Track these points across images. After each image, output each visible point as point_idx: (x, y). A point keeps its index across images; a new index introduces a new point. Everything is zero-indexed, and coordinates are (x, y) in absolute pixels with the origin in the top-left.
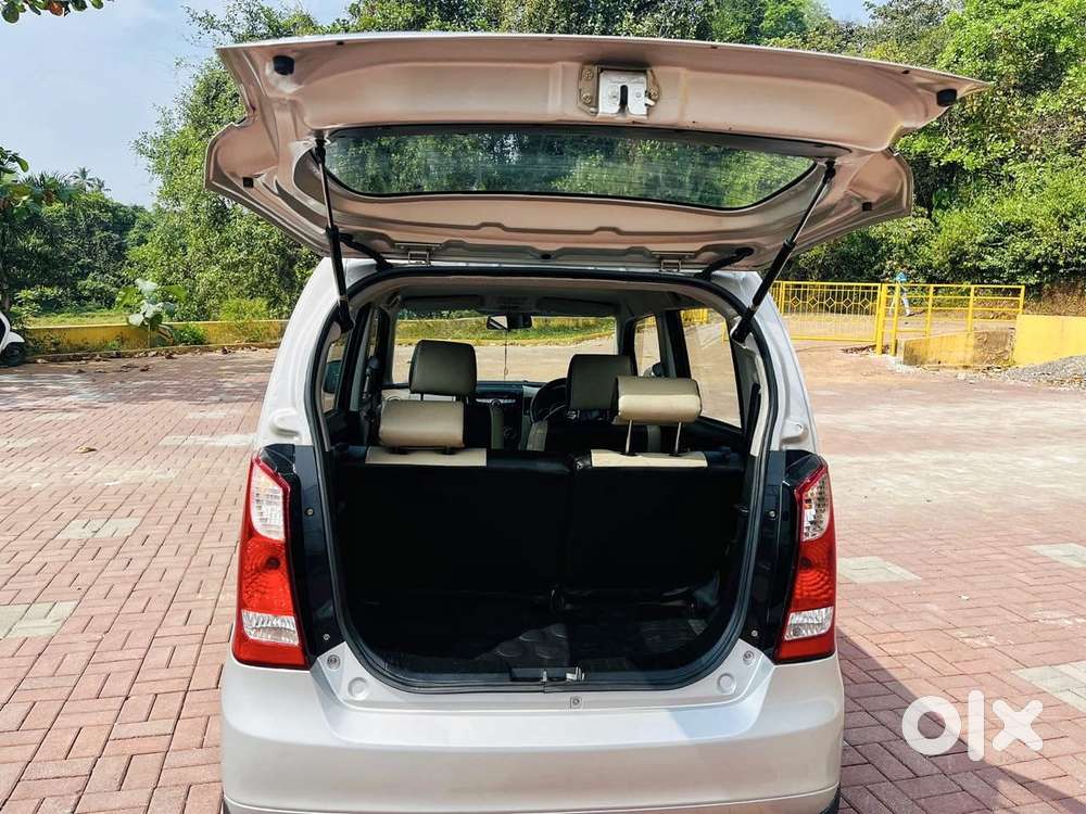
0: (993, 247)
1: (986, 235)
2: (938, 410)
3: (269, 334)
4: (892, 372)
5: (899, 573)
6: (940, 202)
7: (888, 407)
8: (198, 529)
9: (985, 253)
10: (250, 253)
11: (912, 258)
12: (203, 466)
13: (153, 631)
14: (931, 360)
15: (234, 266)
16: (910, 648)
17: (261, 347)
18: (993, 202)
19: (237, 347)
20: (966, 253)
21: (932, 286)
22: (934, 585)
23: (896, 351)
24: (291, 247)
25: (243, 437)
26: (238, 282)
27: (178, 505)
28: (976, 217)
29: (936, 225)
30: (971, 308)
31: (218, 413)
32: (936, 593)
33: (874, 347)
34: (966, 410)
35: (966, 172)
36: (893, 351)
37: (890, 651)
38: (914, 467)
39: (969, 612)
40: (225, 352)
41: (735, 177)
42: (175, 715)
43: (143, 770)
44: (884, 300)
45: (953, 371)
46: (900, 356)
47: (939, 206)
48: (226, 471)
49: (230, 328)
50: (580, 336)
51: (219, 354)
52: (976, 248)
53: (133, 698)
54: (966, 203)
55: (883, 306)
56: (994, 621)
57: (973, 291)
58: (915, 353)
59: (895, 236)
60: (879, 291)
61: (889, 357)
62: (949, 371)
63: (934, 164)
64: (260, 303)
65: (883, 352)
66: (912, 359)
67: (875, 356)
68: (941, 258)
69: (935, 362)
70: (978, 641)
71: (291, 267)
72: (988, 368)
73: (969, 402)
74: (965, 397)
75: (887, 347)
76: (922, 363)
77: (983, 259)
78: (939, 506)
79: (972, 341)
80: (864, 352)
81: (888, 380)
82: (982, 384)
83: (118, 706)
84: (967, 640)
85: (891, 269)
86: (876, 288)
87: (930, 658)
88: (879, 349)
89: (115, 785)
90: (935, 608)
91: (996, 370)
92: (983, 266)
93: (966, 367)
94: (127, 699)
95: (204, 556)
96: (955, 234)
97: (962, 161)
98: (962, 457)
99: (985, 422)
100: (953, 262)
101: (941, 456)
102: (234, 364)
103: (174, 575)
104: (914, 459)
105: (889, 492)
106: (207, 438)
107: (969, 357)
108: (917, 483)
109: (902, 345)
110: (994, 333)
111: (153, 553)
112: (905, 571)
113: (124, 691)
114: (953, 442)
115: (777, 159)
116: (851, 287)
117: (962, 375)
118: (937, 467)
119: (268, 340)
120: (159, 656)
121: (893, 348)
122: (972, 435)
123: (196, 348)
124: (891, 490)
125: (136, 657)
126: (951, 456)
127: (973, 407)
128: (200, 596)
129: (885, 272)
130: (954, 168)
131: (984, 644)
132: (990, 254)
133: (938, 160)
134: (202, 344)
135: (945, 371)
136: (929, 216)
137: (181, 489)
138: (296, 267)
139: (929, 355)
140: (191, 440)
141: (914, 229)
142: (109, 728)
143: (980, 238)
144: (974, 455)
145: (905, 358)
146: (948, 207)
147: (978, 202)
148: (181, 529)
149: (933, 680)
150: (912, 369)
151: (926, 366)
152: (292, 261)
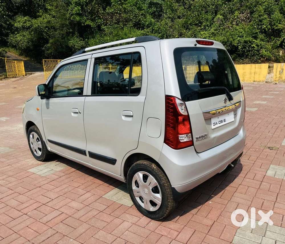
35: (92, 28)
63: (83, 25)
97: (91, 25)
130: (89, 26)
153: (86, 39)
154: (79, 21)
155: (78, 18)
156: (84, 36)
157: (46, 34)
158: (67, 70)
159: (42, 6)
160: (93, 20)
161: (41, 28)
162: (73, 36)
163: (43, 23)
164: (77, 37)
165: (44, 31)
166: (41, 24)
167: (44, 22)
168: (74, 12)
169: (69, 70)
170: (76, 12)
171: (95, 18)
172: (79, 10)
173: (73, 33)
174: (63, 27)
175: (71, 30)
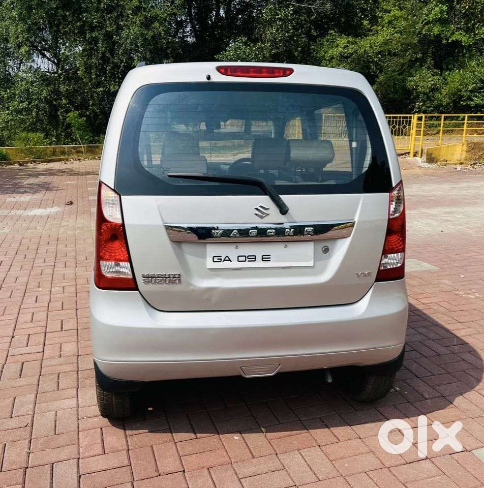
0: (478, 92)
1: (474, 85)
2: (446, 186)
3: (46, 154)
4: (420, 167)
5: (427, 266)
6: (447, 66)
7: (418, 185)
8: (30, 256)
9: (474, 96)
10: (30, 103)
11: (432, 101)
12: (23, 226)
13: (18, 306)
14: (441, 160)
15: (19, 112)
16: (434, 300)
17: (42, 162)
18: (478, 65)
19: (27, 162)
20: (462, 97)
21: (443, 115)
22: (446, 271)
23: (422, 155)
24: (56, 100)
25: (44, 210)
26: (23, 121)
27: (15, 245)
28: (469, 74)
29: (446, 80)
30: (465, 128)
31: (26, 198)
32: (446, 275)
33: (409, 153)
34: (461, 186)
35: (463, 47)
36: (420, 156)
37: (423, 302)
38: (432, 215)
39: (465, 283)
40: (20, 165)
41: (326, 52)
42: (43, 344)
43: (31, 369)
44: (415, 125)
45: (454, 166)
46: (424, 158)
47: (448, 69)
48: (38, 228)
49: (22, 151)
50: (236, 152)
51: (17, 166)
52: (469, 93)
53: (16, 337)
54: (462, 66)
55: (415, 129)
56: (478, 286)
57: (466, 117)
58: (432, 156)
59: (421, 87)
60: (412, 119)
61: (418, 159)
62: (452, 166)
63: (444, 42)
64: (40, 135)
65: (415, 156)
66: (431, 159)
67: (410, 158)
68: (448, 100)
69: (443, 161)
70: (469, 296)
71: (56, 112)
72: (474, 164)
73: (463, 182)
74: (462, 179)
75: (417, 153)
76: (436, 162)
77: (472, 100)
78: (448, 234)
79: (465, 148)
80: (403, 156)
81: (417, 171)
82: (470, 172)
83: (9, 341)
84: (464, 295)
85: (419, 108)
86: (411, 117)
87: (445, 304)
88: (412, 154)
89: (18, 376)
90: (447, 282)
91: (478, 164)
92: (472, 104)
93: (461, 164)
94: (13, 337)
95: (37, 271)
96: (457, 84)
97: (461, 40)
98: (460, 210)
99: (472, 191)
100: (455, 102)
101: (447, 210)
102: (27, 171)
103: (22, 280)
104: (434, 211)
105: (420, 228)
106: (23, 212)
107: (463, 157)
108: (434, 223)
109: (425, 151)
110: (477, 143)
111: (8, 269)
112: (430, 265)
113: (11, 334)
114: (454, 202)
115: (350, 39)
116: (396, 117)
117: (459, 167)
118: (446, 215)
119: (46, 158)
120: (25, 317)
121: (420, 153)
122: (465, 199)
123: (3, 163)
124: (421, 227)
125: (13, 318)
126: (454, 209)
127: (465, 184)
128: (40, 289)
129: (415, 109)
130: (457, 44)
131: (473, 297)
132: (476, 97)
133: (447, 39)
134: (5, 160)
135: (449, 166)
136: (441, 75)
137: (14, 237)
138: (59, 113)
139: (441, 157)
140: (13, 212)
141: (432, 83)
142: (7, 351)
143: (470, 88)
144: (466, 208)
145: (427, 159)
146: (452, 69)
147: (470, 65)
148: (20, 257)
149: (446, 313)
150: (430, 165)
151: (439, 163)
152: (56, 109)
153: (446, 71)
154: (438, 34)
155: (436, 30)
156: (444, 67)
157: (376, 67)
158: (399, 135)
159: (369, 11)
160: (468, 30)
161: (368, 56)
162: (421, 66)
163: (374, 46)
164: (429, 68)
165: (373, 60)
166: (371, 47)
167: (378, 43)
168: (431, 18)
169: (402, 135)
170: (435, 18)
171: (473, 25)
172: (442, 12)
173: (422, 61)
174: (406, 50)
175: (419, 55)
